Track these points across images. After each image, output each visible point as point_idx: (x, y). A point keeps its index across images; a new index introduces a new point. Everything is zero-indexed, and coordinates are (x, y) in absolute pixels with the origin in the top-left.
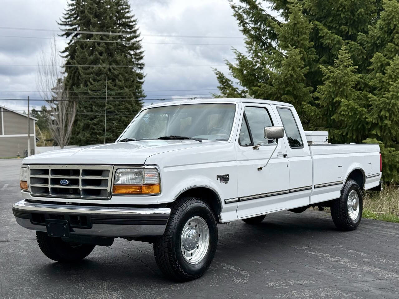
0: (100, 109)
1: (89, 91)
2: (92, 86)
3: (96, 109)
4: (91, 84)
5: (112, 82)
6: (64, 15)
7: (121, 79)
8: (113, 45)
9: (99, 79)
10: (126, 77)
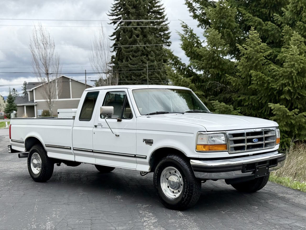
0: (138, 78)
1: (129, 65)
2: (132, 61)
3: (134, 78)
4: (131, 60)
5: (146, 57)
6: (111, 8)
7: (152, 55)
8: (146, 29)
9: (137, 55)
10: (156, 52)
